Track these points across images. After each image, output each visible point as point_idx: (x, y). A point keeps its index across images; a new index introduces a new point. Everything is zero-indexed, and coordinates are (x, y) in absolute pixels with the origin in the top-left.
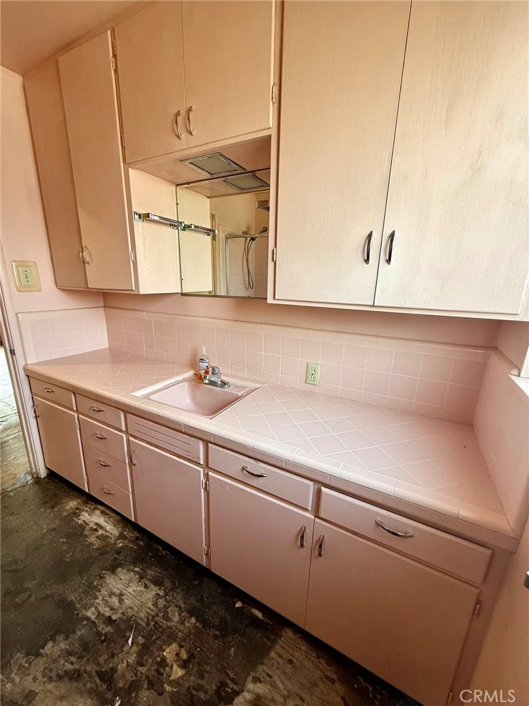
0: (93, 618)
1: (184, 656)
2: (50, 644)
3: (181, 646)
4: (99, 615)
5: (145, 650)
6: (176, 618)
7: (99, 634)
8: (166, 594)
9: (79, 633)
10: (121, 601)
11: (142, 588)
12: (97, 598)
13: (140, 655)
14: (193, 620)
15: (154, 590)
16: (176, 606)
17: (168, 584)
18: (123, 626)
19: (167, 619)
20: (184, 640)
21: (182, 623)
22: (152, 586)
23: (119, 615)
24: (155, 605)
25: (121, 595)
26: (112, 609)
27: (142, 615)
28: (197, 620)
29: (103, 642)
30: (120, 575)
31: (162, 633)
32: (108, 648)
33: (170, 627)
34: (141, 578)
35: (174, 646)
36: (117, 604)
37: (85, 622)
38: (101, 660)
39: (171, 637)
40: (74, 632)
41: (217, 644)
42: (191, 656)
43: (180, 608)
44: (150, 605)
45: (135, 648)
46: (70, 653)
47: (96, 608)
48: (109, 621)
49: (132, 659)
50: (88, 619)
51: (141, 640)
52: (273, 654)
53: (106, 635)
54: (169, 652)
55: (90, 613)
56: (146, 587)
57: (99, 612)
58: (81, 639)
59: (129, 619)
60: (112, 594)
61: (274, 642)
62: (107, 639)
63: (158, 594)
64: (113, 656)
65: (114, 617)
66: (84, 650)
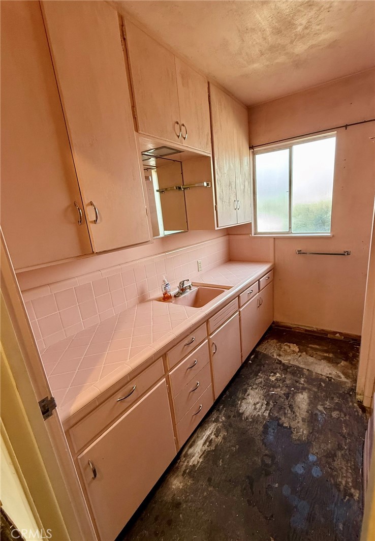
0: (268, 412)
1: (273, 374)
2: (285, 425)
3: (270, 376)
4: (266, 410)
5: (274, 387)
6: (260, 380)
7: (274, 405)
8: (251, 386)
9: (276, 415)
10: (258, 403)
11: (250, 397)
12: (259, 415)
13: (276, 388)
14: (259, 374)
15: (250, 391)
16: (255, 381)
17: (246, 386)
18: (268, 398)
19: (261, 382)
20: (267, 376)
21: (262, 377)
22: (248, 393)
23: (264, 400)
24: (256, 389)
25: (255, 404)
26: (262, 405)
27: (262, 392)
28: (259, 373)
29: (276, 403)
30: (244, 410)
31: (267, 383)
32: (278, 400)
33: (264, 381)
34: (244, 399)
35: (270, 378)
36: (259, 404)
37: (271, 414)
38: (283, 400)
39: (268, 379)
40: (277, 417)
41: (266, 366)
42: (272, 372)
43: (255, 380)
44: (257, 391)
45: (275, 390)
46: (285, 413)
47: (264, 412)
48: (268, 404)
49: (279, 390)
50: (269, 414)
51: (272, 389)
52: (265, 352)
53: (273, 403)
54: (273, 379)
55: (266, 414)
56: (248, 395)
57: (265, 411)
58: (278, 412)
59: (265, 396)
60: (255, 409)
61: (261, 352)
62: (275, 402)
63: (251, 389)
64: (280, 397)
65: (266, 403)
66: (282, 408)
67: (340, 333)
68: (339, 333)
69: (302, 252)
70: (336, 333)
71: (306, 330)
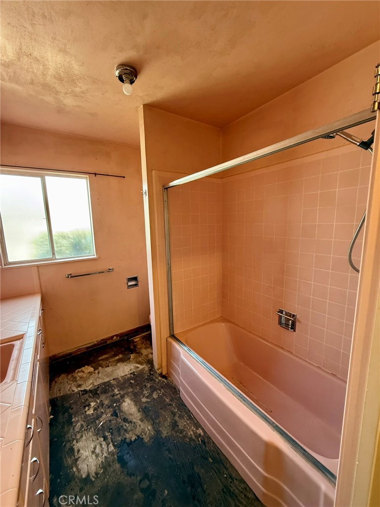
0: (111, 445)
1: (87, 408)
2: (133, 439)
3: (86, 412)
4: (108, 445)
5: (98, 417)
6: (79, 424)
7: (112, 434)
8: (74, 439)
9: (120, 439)
10: (95, 448)
11: (82, 451)
12: (105, 457)
13: (101, 417)
14: (73, 420)
15: (77, 446)
16: (74, 430)
17: (68, 445)
18: (101, 432)
19: (82, 426)
20: (83, 414)
21: (78, 420)
22: (76, 450)
23: (100, 439)
24: (82, 436)
25: (93, 452)
26: (101, 445)
27: (90, 434)
28: (72, 419)
29: (111, 429)
30: (86, 470)
31: (88, 420)
32: (111, 425)
33: (84, 421)
34: (77, 460)
35: (88, 413)
36: (98, 447)
37: (115, 443)
38: (115, 421)
39: (86, 416)
40: (122, 440)
41: (74, 406)
42: (85, 407)
43: (74, 428)
44: (84, 437)
45: (101, 420)
46: (126, 430)
47: (108, 450)
48: (105, 438)
49: (104, 416)
50: (114, 445)
51: (97, 422)
52: (61, 394)
53: (109, 432)
54: (91, 412)
55: (112, 448)
56: (79, 451)
57: (108, 447)
58: (120, 435)
59: (97, 434)
60: (97, 456)
61: (57, 398)
62: (110, 430)
63: (77, 442)
64: (110, 421)
65: (102, 439)
66: (120, 429)
67: (117, 335)
68: (115, 335)
69: (73, 276)
70: (113, 337)
71: (88, 348)
